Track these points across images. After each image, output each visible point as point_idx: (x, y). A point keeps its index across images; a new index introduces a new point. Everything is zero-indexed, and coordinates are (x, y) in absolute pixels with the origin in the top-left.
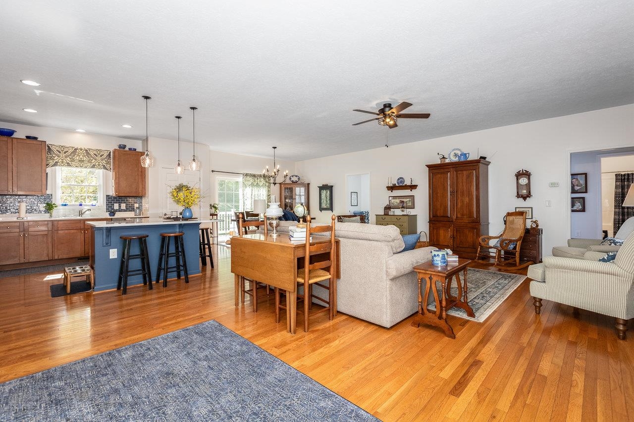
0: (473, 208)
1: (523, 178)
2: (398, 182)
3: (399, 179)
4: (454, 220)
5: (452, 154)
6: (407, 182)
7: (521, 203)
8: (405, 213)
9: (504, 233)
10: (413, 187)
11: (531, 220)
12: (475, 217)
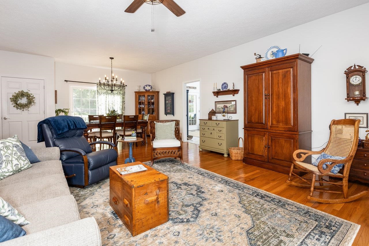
0: (289, 113)
1: (355, 76)
2: (222, 88)
3: (223, 85)
4: (269, 127)
5: (270, 52)
6: (230, 88)
7: (352, 108)
8: (226, 118)
9: (327, 146)
10: (235, 92)
11: (366, 129)
12: (292, 124)
